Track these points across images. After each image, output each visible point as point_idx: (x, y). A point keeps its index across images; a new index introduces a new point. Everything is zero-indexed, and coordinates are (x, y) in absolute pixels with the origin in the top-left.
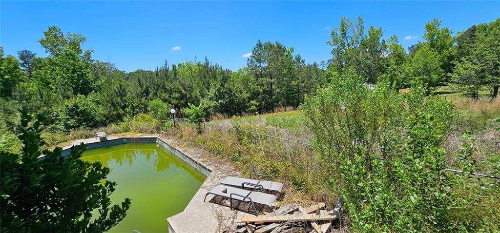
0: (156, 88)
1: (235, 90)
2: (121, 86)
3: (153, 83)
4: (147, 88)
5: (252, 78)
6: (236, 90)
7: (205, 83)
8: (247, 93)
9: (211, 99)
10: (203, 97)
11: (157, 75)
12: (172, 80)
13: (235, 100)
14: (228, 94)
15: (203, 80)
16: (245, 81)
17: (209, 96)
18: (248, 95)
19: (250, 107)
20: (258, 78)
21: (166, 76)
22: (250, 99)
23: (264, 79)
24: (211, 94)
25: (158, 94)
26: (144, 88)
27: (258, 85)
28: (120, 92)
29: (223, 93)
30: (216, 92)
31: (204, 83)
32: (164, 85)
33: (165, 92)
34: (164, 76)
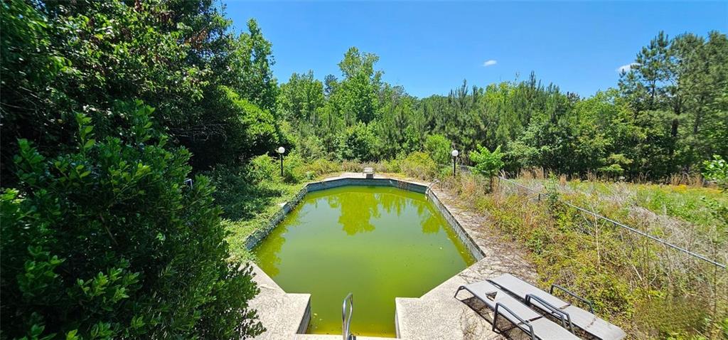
0: (444, 119)
1: (578, 131)
2: (402, 113)
3: (443, 113)
4: (434, 118)
5: (625, 110)
6: (581, 132)
7: (522, 115)
8: (605, 137)
9: (528, 142)
10: (514, 137)
11: (450, 101)
12: (469, 108)
13: (576, 148)
14: (564, 137)
15: (519, 110)
16: (606, 116)
17: (524, 138)
18: (608, 142)
19: (608, 165)
20: (639, 109)
21: (461, 104)
22: (609, 150)
23: (656, 114)
24: (529, 135)
25: (446, 128)
26: (430, 118)
27: (636, 124)
28: (400, 122)
29: (552, 134)
30: (538, 132)
31: (520, 115)
32: (456, 116)
33: (456, 126)
34: (459, 103)
